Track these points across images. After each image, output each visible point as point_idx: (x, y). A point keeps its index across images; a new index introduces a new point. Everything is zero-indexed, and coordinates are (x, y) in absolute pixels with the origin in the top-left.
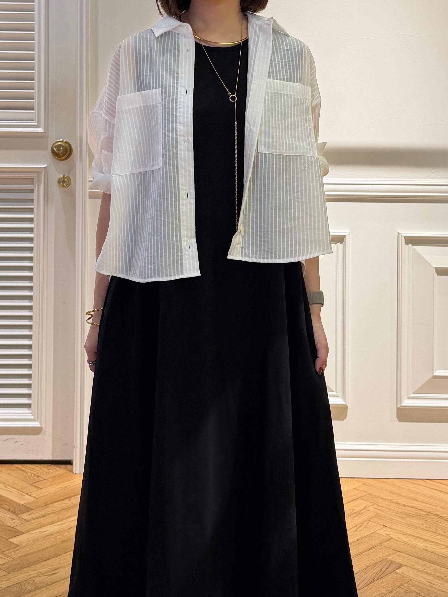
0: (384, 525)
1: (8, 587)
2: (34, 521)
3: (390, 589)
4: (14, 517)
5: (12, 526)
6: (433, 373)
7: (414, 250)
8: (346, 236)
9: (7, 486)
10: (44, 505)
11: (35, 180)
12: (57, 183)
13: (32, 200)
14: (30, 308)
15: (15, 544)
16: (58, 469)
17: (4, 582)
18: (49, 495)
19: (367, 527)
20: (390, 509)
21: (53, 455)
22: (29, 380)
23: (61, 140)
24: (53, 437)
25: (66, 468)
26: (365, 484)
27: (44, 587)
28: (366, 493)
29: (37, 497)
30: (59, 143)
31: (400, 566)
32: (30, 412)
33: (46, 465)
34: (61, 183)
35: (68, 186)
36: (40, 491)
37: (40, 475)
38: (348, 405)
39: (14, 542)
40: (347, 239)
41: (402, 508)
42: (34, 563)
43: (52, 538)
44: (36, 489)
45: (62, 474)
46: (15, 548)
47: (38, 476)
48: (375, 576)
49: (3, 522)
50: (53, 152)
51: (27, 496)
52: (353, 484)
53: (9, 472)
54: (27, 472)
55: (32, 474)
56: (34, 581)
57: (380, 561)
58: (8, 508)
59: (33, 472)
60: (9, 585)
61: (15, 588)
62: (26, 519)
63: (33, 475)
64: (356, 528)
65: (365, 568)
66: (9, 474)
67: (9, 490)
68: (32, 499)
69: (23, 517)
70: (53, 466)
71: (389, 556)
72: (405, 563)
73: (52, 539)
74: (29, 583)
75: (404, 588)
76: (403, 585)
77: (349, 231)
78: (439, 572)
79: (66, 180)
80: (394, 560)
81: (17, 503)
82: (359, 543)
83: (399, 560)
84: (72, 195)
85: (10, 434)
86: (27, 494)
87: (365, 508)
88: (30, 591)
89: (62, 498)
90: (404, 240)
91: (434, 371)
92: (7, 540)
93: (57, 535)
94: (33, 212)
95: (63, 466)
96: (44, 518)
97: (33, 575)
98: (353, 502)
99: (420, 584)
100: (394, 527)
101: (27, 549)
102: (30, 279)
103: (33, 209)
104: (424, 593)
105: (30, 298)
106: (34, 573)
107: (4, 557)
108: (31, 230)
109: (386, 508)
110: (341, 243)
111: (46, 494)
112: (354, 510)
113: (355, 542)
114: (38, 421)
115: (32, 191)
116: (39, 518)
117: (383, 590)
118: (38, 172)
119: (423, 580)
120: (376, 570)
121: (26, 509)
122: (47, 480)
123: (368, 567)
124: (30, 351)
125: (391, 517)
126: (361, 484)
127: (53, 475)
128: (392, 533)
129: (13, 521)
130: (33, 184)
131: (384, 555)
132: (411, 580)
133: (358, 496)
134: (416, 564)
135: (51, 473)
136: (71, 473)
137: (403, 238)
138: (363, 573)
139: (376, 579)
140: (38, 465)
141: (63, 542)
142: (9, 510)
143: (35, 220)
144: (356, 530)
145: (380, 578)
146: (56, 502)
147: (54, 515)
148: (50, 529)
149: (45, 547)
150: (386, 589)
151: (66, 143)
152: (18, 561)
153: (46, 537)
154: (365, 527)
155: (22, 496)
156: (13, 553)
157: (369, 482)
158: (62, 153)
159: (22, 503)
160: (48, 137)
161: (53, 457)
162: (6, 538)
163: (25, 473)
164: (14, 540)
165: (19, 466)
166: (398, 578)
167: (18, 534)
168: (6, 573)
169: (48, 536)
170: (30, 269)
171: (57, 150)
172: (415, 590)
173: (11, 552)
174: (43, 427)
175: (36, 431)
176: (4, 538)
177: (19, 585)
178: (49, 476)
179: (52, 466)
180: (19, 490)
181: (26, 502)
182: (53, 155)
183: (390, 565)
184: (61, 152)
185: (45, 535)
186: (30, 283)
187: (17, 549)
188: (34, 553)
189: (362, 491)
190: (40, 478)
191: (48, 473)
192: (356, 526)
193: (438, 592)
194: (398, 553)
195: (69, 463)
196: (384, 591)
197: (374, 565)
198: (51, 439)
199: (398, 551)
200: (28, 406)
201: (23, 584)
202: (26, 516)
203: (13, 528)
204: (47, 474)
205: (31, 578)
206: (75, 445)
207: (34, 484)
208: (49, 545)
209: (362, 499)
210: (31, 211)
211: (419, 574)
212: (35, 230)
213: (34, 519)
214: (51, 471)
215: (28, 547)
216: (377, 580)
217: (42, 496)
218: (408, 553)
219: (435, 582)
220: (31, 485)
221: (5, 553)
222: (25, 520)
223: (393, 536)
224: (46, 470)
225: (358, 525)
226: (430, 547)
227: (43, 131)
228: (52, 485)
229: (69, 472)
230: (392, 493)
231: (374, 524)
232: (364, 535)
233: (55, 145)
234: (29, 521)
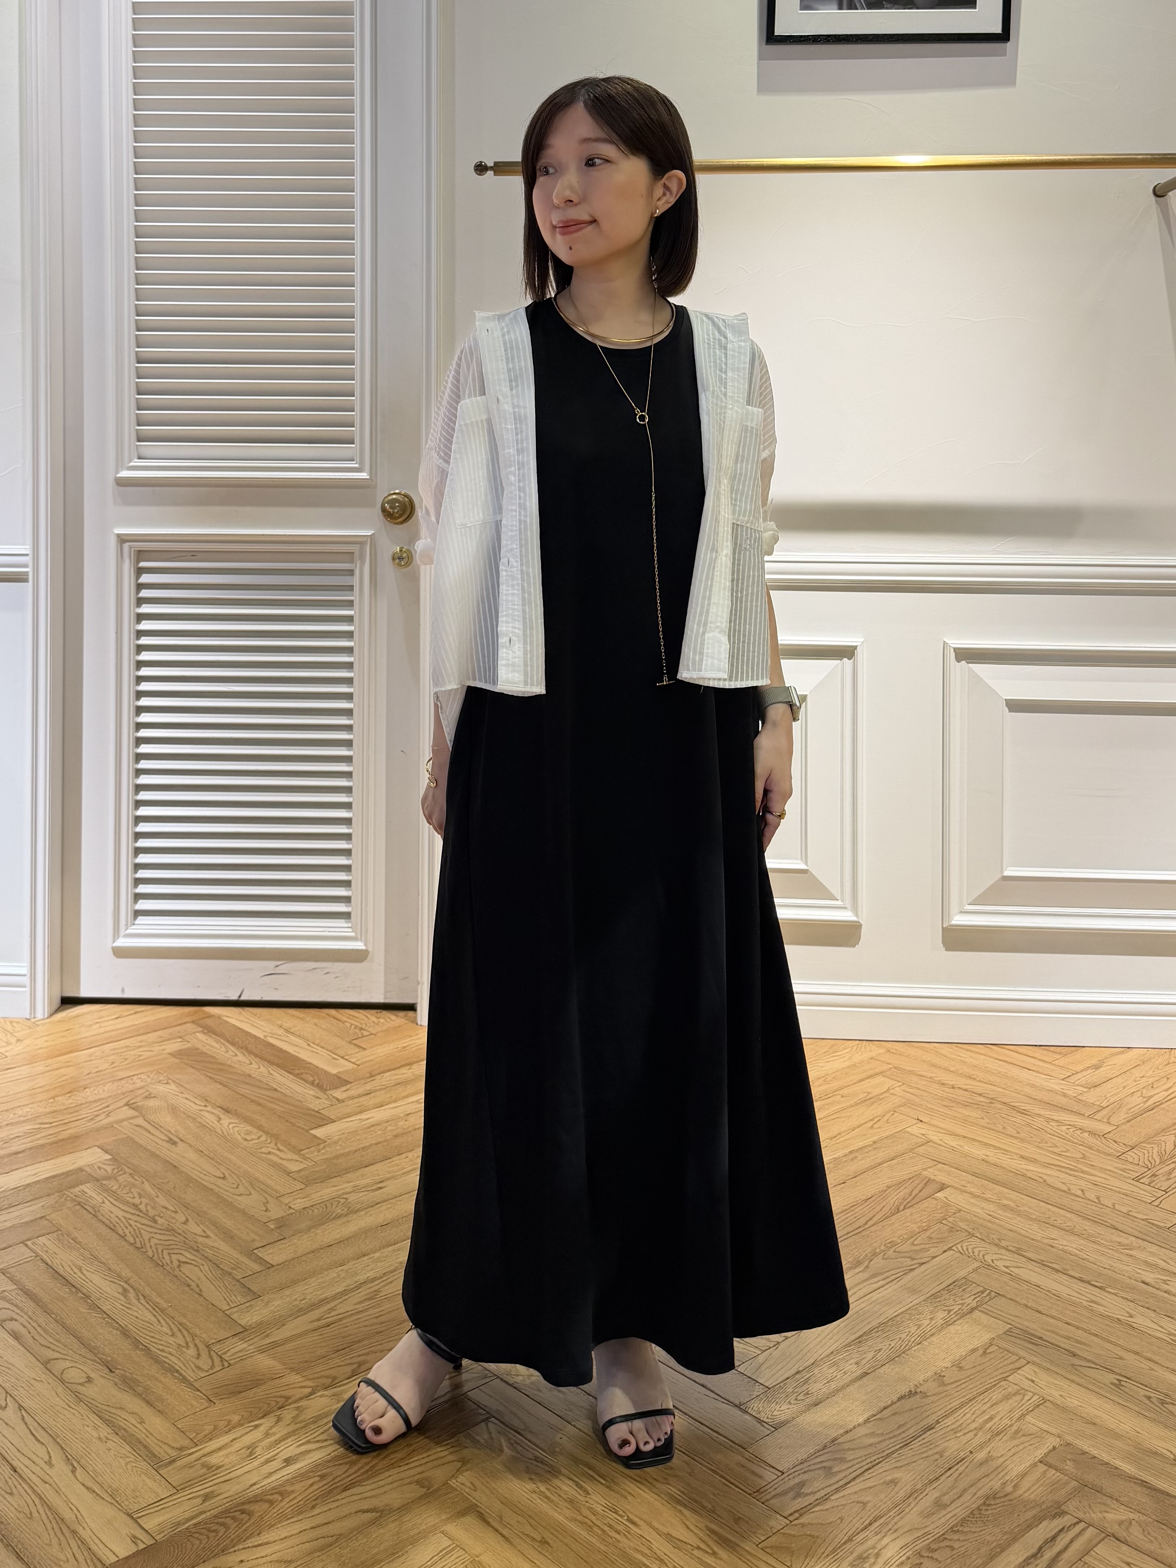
0: (918, 1119)
1: (304, 1208)
2: (351, 1102)
3: (924, 1224)
4: (320, 1094)
5: (317, 1110)
6: (1002, 871)
7: (971, 671)
8: (858, 648)
9: (312, 1045)
10: (368, 1075)
11: (357, 555)
12: (391, 561)
13: (351, 588)
14: (348, 759)
15: (320, 1138)
16: (393, 1017)
17: (299, 1201)
18: (378, 1059)
19: (889, 1121)
20: (929, 1092)
21: (385, 995)
22: (347, 875)
23: (397, 491)
24: (386, 966)
25: (406, 1016)
26: (889, 1051)
27: (362, 1210)
28: (891, 1066)
29: (358, 1063)
30: (394, 497)
31: (943, 1187)
32: (350, 925)
33: (373, 1011)
34: (398, 561)
35: (408, 566)
36: (364, 1053)
37: (364, 1027)
38: (862, 923)
39: (318, 1135)
40: (858, 652)
41: (947, 1090)
42: (347, 1171)
43: (379, 1130)
44: (357, 1050)
45: (400, 1026)
46: (319, 1144)
47: (361, 1029)
48: (901, 1203)
49: (302, 1102)
50: (384, 510)
51: (342, 1061)
52: (870, 1051)
53: (315, 1020)
54: (344, 1022)
55: (352, 1025)
56: (347, 1199)
57: (910, 1179)
58: (311, 1079)
59: (353, 1022)
60: (305, 1206)
61: (316, 1211)
62: (340, 1098)
63: (353, 1027)
64: (871, 1124)
65: (885, 1189)
66: (315, 1024)
67: (314, 1050)
68: (350, 1066)
69: (335, 1095)
70: (385, 1014)
71: (925, 1169)
72: (951, 1183)
73: (379, 1132)
74: (339, 1202)
75: (948, 1224)
76: (946, 1219)
77: (862, 640)
78: (1006, 1198)
79: (405, 555)
80: (932, 1177)
81: (326, 1072)
82: (876, 1148)
83: (942, 1178)
84: (414, 579)
85: (317, 961)
86: (342, 1058)
87: (888, 1089)
88: (339, 1217)
89: (398, 1065)
90: (953, 654)
91: (1004, 869)
92: (307, 1131)
93: (386, 1124)
94: (353, 606)
95: (402, 1014)
96: (368, 1097)
97: (347, 1190)
98: (868, 1080)
99: (975, 1219)
100: (934, 1122)
101: (338, 1147)
102: (349, 713)
103: (352, 601)
104: (981, 1234)
105: (348, 744)
106: (348, 1187)
107: (301, 1160)
108: (349, 635)
109: (923, 1091)
110: (850, 659)
111: (372, 1057)
112: (869, 1093)
113: (870, 1146)
114: (361, 940)
115: (351, 572)
116: (359, 1096)
117: (913, 1226)
118: (360, 542)
119: (980, 1211)
120: (903, 1193)
121: (340, 1081)
122: (375, 1035)
123: (890, 1187)
124: (348, 828)
125: (930, 1106)
126: (882, 1051)
127: (385, 1028)
128: (930, 1132)
129: (318, 1101)
130: (352, 561)
131: (916, 1168)
132: (960, 1210)
133: (877, 1071)
134: (968, 1185)
135: (383, 1024)
136: (414, 1025)
137: (952, 650)
138: (881, 1197)
139: (901, 1208)
140: (361, 1011)
141: (396, 1136)
142: (312, 1083)
143: (356, 620)
144: (872, 1127)
145: (908, 1206)
146: (389, 1071)
147: (383, 1092)
148: (377, 1115)
149: (367, 1144)
150: (919, 1224)
151: (406, 496)
152: (323, 1167)
153: (369, 1128)
154: (887, 1122)
155: (334, 1061)
156: (316, 1153)
157: (896, 1048)
158: (397, 513)
159: (334, 1072)
160: (375, 487)
161: (385, 998)
162: (305, 1127)
163: (341, 1024)
164: (319, 1132)
165: (333, 1012)
166: (939, 1207)
167: (326, 1122)
168: (303, 1186)
169: (372, 1126)
170: (349, 697)
171: (390, 507)
172: (966, 1228)
173: (312, 1152)
174: (370, 950)
175: (358, 957)
176: (303, 1129)
177: (322, 1205)
178: (378, 1029)
179: (384, 1012)
180: (330, 1051)
181: (341, 1070)
182: (385, 516)
183: (926, 1184)
184: (396, 511)
185: (369, 1125)
186: (349, 719)
187: (321, 1146)
188: (349, 1153)
189: (884, 1062)
190: (363, 1031)
191: (378, 1024)
192: (872, 1120)
193: (1004, 1232)
194: (940, 1165)
195: (411, 1007)
196: (915, 1227)
197: (900, 1184)
198: (382, 968)
199: (940, 1163)
200: (347, 916)
201: (329, 1205)
202: (338, 1094)
203: (317, 1112)
204: (376, 1026)
205: (343, 1194)
206: (419, 979)
207: (354, 1042)
208: (374, 1142)
209: (884, 1076)
210: (350, 604)
211: (972, 1200)
212: (356, 635)
213: (353, 1098)
214: (382, 1020)
215: (340, 1143)
216: (904, 1209)
217: (366, 1062)
218: (957, 1166)
219: (999, 1214)
220: (350, 1042)
221: (302, 1153)
222: (338, 1099)
223: (932, 1138)
224: (374, 1019)
225: (876, 1117)
226: (992, 1155)
227: (368, 477)
228: (382, 1044)
229: (410, 1024)
230: (934, 1065)
231: (902, 1117)
232: (885, 1135)
233: (386, 500)
234: (343, 1101)
